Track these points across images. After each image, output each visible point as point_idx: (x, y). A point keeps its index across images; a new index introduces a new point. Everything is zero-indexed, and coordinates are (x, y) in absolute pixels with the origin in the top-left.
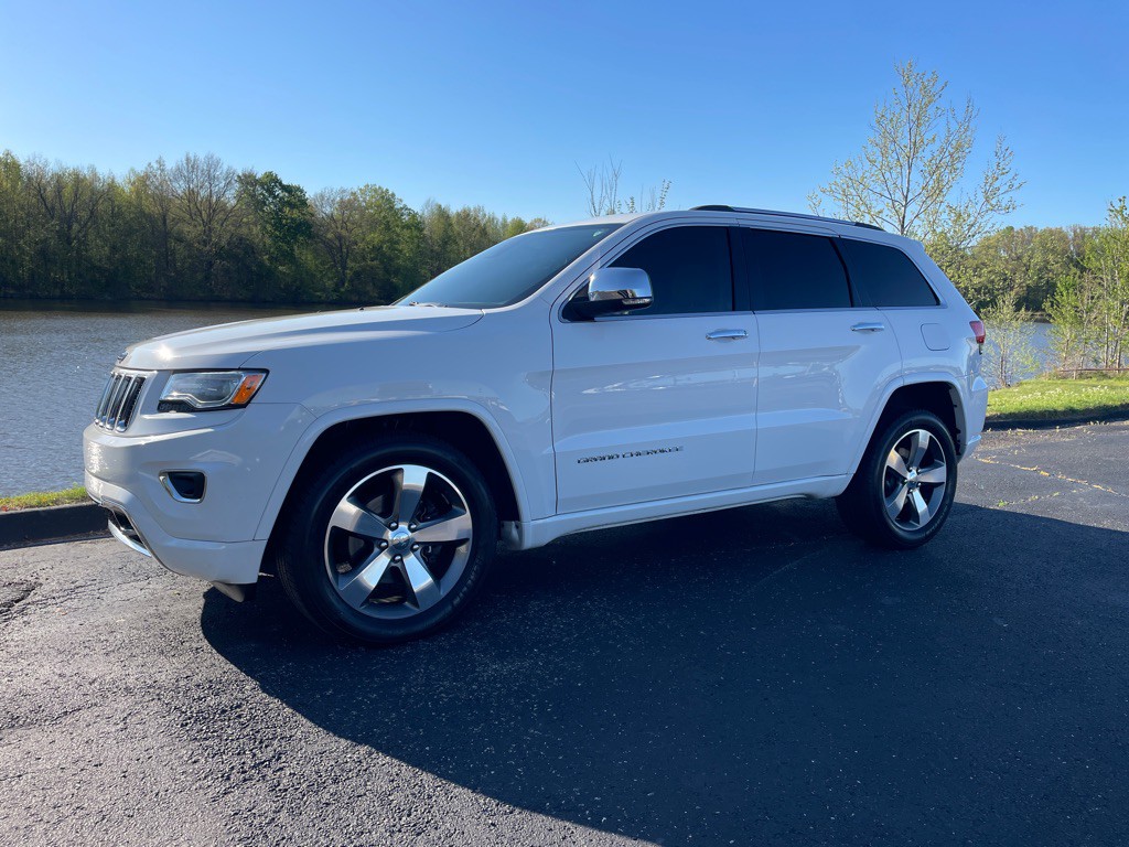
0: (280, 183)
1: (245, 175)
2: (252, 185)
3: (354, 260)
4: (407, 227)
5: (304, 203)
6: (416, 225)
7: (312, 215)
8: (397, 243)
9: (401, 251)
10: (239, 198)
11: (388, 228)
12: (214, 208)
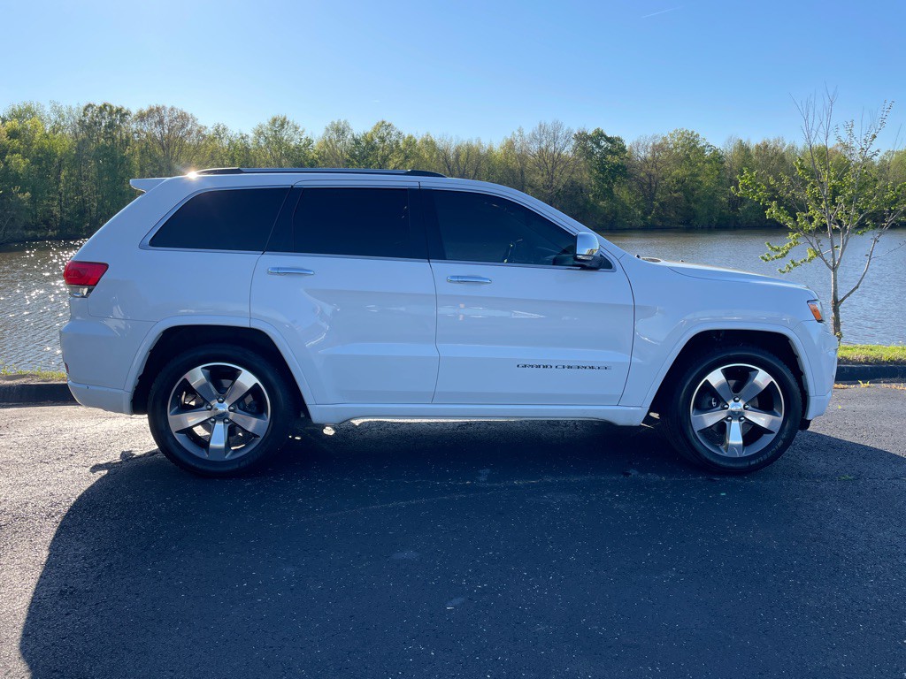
0: (605, 136)
1: (579, 133)
2: (584, 140)
3: (662, 193)
5: (623, 149)
7: (629, 159)
8: (697, 175)
9: (701, 182)
10: (575, 151)
11: (691, 163)
12: (557, 160)
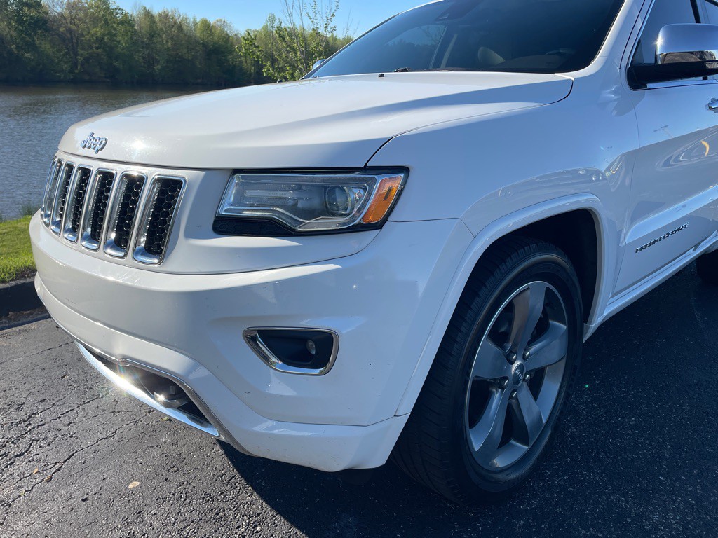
3: (83, 49)
4: (121, 23)
6: (127, 22)
7: (47, 13)
8: (115, 35)
9: (119, 42)
11: (107, 23)
